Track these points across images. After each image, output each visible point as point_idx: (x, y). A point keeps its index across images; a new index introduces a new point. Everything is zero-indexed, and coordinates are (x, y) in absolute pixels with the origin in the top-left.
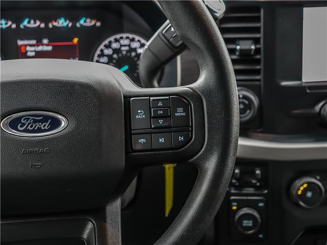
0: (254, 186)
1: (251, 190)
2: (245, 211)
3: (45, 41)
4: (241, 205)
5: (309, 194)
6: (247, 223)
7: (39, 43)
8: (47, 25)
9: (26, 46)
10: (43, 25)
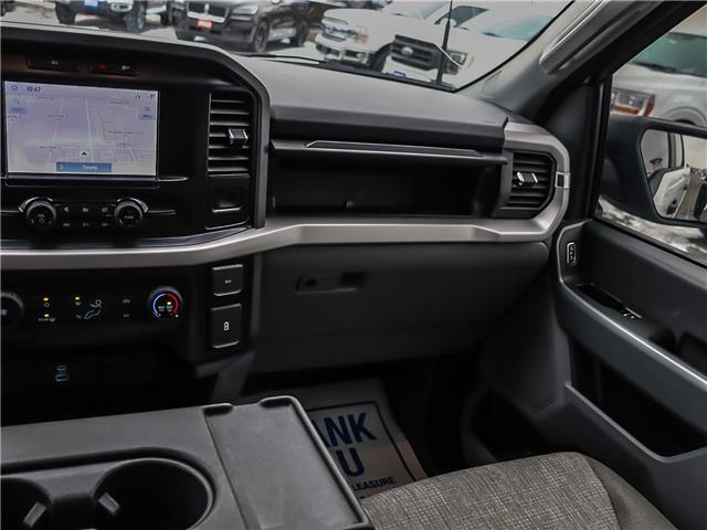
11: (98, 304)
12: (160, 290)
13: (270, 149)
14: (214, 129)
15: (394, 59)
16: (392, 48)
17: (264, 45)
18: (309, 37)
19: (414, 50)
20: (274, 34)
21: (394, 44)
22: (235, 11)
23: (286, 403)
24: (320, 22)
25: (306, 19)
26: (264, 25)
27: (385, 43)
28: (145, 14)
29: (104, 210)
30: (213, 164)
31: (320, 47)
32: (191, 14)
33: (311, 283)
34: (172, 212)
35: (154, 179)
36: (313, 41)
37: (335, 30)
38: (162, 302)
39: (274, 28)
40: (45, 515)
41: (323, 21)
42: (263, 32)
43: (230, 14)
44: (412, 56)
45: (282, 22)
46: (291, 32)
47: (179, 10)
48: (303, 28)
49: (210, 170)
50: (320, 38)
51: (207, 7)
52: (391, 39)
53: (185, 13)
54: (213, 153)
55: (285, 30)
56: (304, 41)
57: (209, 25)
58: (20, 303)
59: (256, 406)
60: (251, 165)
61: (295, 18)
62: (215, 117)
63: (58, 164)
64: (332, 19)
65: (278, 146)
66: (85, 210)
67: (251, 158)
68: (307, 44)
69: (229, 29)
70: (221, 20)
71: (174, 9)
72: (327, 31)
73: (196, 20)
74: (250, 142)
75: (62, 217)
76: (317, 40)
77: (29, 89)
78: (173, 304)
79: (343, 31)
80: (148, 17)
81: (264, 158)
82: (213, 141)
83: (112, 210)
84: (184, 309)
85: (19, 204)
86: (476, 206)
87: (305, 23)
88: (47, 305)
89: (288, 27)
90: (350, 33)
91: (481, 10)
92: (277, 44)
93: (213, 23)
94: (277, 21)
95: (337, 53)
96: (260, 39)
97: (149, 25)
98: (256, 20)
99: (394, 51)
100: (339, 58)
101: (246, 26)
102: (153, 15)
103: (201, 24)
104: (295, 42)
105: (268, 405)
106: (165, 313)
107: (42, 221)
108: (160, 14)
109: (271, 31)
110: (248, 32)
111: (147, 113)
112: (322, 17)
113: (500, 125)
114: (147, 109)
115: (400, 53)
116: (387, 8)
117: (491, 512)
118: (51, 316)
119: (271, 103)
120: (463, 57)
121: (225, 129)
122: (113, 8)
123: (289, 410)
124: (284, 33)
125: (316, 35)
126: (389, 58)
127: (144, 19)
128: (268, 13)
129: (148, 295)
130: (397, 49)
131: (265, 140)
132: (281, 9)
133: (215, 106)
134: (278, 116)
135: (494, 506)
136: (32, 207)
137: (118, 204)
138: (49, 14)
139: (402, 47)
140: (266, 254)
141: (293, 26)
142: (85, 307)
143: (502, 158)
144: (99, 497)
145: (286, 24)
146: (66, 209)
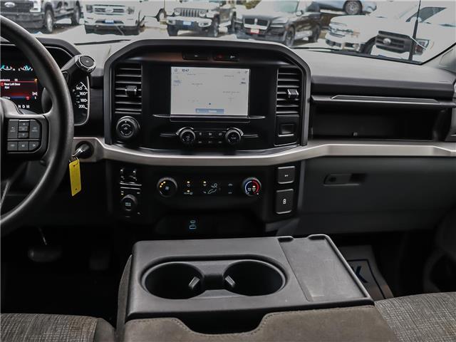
0: (134, 181)
1: (133, 184)
2: (128, 196)
3: (16, 80)
4: (127, 192)
5: (167, 188)
6: (128, 204)
7: (12, 81)
8: (17, 70)
9: (4, 82)
10: (14, 70)
11: (215, 186)
12: (248, 179)
13: (311, 100)
14: (280, 89)
15: (378, 47)
16: (376, 39)
17: (292, 42)
18: (321, 35)
19: (392, 40)
20: (298, 35)
21: (378, 37)
22: (273, 22)
23: (323, 238)
24: (328, 25)
25: (319, 24)
26: (292, 29)
27: (371, 37)
28: (218, 27)
29: (220, 134)
30: (279, 109)
31: (328, 42)
32: (246, 26)
33: (333, 180)
34: (256, 136)
35: (246, 118)
36: (323, 38)
37: (338, 30)
38: (250, 186)
39: (298, 31)
40: (199, 283)
41: (330, 25)
42: (291, 34)
43: (270, 24)
44: (391, 44)
45: (303, 27)
46: (309, 33)
47: (239, 24)
48: (317, 30)
49: (277, 113)
50: (328, 36)
51: (256, 20)
52: (376, 34)
53: (242, 25)
54: (279, 103)
55: (305, 32)
56: (317, 38)
57: (257, 32)
58: (176, 184)
59: (306, 239)
60: (300, 110)
61: (311, 24)
62: (280, 83)
63: (197, 109)
64: (336, 23)
65: (316, 99)
66: (210, 134)
67: (300, 106)
68: (319, 40)
69: (270, 34)
70: (265, 28)
71: (236, 23)
72: (333, 31)
73: (250, 29)
74: (299, 97)
75: (198, 138)
76: (326, 37)
77: (183, 70)
78: (256, 187)
79: (343, 31)
80: (220, 29)
81: (307, 106)
82: (280, 96)
83: (224, 134)
84: (262, 190)
85: (177, 131)
86: (435, 134)
87: (318, 27)
88: (188, 186)
89: (306, 30)
90: (347, 31)
91: (440, 9)
92: (301, 41)
93: (260, 30)
94: (300, 26)
95: (340, 45)
96: (289, 38)
97: (221, 34)
98: (287, 27)
99: (378, 42)
100: (341, 48)
101: (280, 31)
102: (223, 27)
103: (252, 31)
104: (311, 40)
105: (313, 238)
106: (251, 192)
107: (188, 140)
108: (228, 27)
109: (296, 33)
110: (282, 34)
111: (244, 81)
112: (329, 22)
113: (452, 83)
114: (244, 79)
115: (382, 43)
116: (373, 14)
117: (443, 319)
118: (191, 191)
119: (312, 74)
120: (426, 42)
121: (285, 90)
122: (199, 25)
123: (325, 242)
124: (304, 34)
125: (325, 34)
126: (374, 47)
127: (218, 31)
128: (294, 22)
129: (242, 182)
130: (380, 40)
131: (308, 95)
132: (303, 19)
133: (280, 77)
134: (315, 82)
135: (445, 316)
136: (183, 133)
137: (227, 131)
138: (163, 31)
139: (383, 38)
140: (307, 161)
141: (310, 29)
142: (209, 187)
143: (452, 104)
144: (225, 277)
145: (305, 28)
146: (200, 134)
